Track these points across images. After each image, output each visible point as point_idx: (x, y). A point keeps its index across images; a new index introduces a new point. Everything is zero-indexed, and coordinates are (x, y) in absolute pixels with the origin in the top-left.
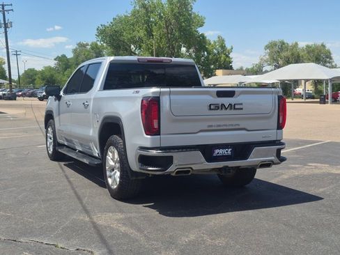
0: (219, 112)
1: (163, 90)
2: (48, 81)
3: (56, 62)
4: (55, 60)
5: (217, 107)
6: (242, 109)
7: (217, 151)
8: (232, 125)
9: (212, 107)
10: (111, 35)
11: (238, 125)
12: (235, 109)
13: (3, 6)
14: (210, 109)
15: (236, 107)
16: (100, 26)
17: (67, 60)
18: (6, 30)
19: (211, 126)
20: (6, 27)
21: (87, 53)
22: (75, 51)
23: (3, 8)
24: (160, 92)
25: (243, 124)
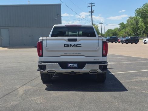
0: (69, 48)
1: (44, 38)
2: (114, 34)
3: (120, 26)
4: (119, 25)
5: (68, 46)
6: (81, 47)
7: (70, 65)
8: (77, 54)
9: (66, 46)
10: (142, 13)
11: (80, 54)
12: (77, 46)
13: (91, 4)
14: (64, 46)
15: (78, 46)
16: (137, 9)
17: (124, 25)
18: (92, 14)
19: (66, 54)
20: (92, 13)
21: (131, 21)
22: (128, 21)
23: (91, 5)
24: (42, 39)
25: (82, 53)
